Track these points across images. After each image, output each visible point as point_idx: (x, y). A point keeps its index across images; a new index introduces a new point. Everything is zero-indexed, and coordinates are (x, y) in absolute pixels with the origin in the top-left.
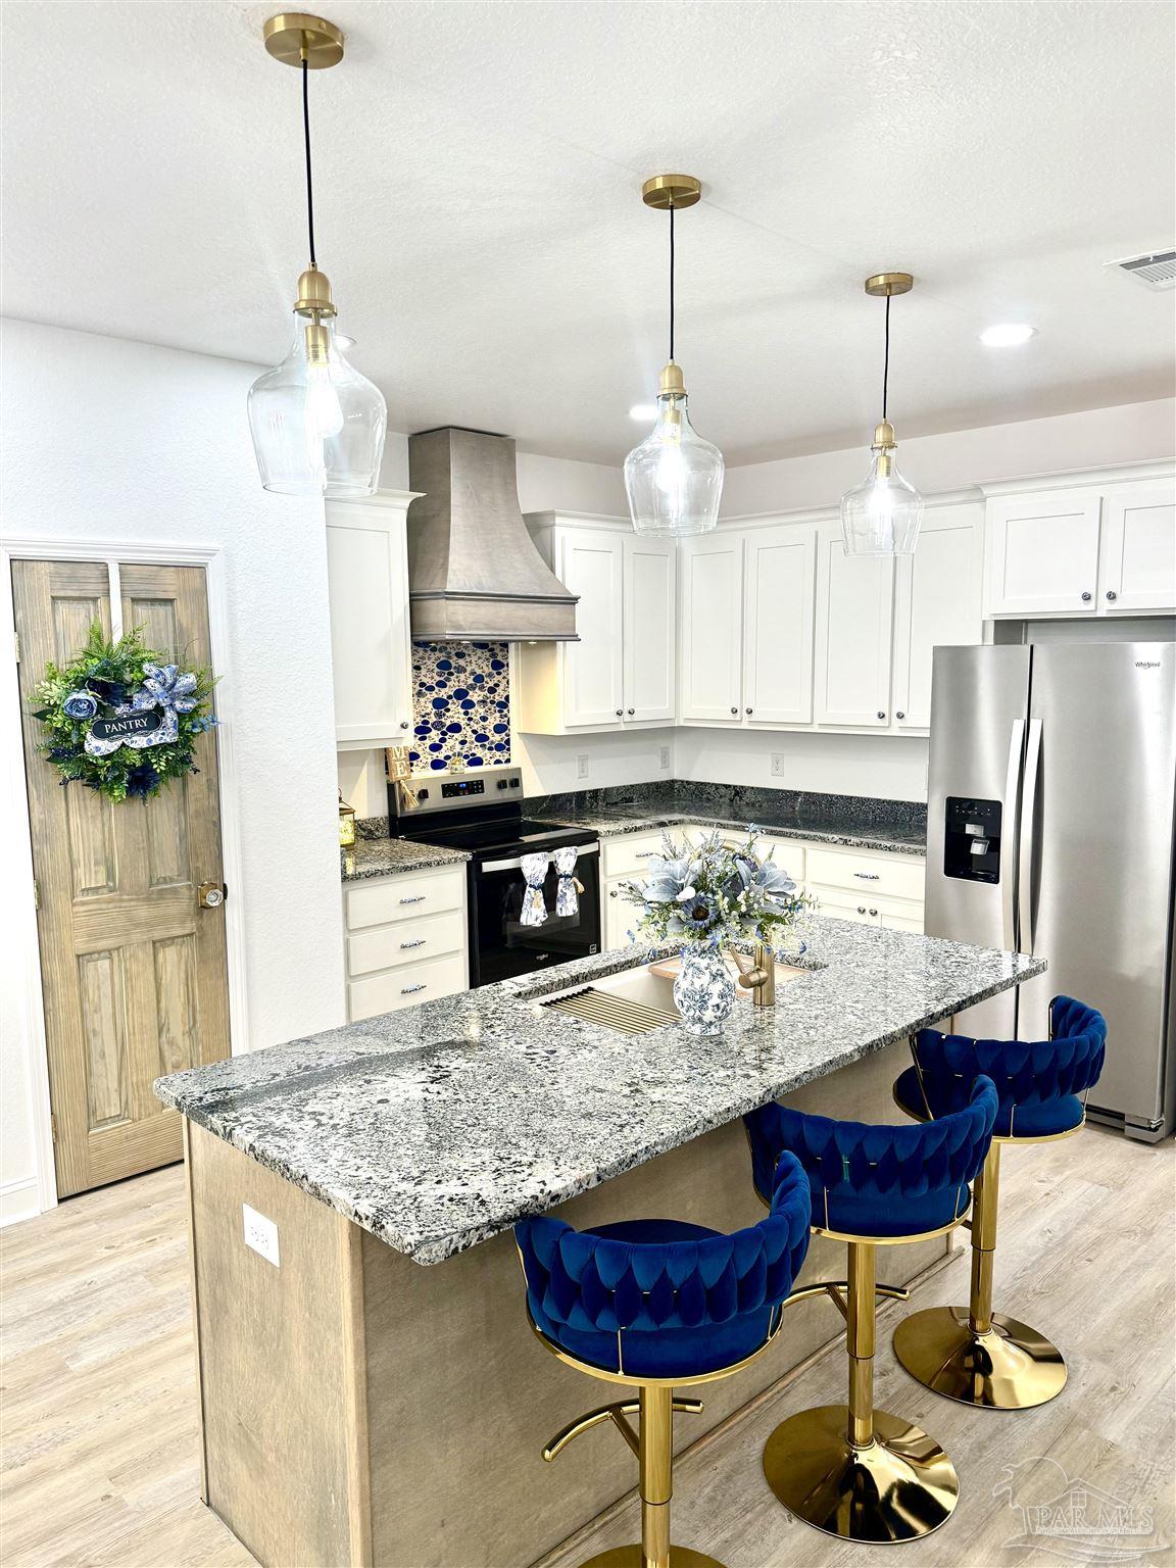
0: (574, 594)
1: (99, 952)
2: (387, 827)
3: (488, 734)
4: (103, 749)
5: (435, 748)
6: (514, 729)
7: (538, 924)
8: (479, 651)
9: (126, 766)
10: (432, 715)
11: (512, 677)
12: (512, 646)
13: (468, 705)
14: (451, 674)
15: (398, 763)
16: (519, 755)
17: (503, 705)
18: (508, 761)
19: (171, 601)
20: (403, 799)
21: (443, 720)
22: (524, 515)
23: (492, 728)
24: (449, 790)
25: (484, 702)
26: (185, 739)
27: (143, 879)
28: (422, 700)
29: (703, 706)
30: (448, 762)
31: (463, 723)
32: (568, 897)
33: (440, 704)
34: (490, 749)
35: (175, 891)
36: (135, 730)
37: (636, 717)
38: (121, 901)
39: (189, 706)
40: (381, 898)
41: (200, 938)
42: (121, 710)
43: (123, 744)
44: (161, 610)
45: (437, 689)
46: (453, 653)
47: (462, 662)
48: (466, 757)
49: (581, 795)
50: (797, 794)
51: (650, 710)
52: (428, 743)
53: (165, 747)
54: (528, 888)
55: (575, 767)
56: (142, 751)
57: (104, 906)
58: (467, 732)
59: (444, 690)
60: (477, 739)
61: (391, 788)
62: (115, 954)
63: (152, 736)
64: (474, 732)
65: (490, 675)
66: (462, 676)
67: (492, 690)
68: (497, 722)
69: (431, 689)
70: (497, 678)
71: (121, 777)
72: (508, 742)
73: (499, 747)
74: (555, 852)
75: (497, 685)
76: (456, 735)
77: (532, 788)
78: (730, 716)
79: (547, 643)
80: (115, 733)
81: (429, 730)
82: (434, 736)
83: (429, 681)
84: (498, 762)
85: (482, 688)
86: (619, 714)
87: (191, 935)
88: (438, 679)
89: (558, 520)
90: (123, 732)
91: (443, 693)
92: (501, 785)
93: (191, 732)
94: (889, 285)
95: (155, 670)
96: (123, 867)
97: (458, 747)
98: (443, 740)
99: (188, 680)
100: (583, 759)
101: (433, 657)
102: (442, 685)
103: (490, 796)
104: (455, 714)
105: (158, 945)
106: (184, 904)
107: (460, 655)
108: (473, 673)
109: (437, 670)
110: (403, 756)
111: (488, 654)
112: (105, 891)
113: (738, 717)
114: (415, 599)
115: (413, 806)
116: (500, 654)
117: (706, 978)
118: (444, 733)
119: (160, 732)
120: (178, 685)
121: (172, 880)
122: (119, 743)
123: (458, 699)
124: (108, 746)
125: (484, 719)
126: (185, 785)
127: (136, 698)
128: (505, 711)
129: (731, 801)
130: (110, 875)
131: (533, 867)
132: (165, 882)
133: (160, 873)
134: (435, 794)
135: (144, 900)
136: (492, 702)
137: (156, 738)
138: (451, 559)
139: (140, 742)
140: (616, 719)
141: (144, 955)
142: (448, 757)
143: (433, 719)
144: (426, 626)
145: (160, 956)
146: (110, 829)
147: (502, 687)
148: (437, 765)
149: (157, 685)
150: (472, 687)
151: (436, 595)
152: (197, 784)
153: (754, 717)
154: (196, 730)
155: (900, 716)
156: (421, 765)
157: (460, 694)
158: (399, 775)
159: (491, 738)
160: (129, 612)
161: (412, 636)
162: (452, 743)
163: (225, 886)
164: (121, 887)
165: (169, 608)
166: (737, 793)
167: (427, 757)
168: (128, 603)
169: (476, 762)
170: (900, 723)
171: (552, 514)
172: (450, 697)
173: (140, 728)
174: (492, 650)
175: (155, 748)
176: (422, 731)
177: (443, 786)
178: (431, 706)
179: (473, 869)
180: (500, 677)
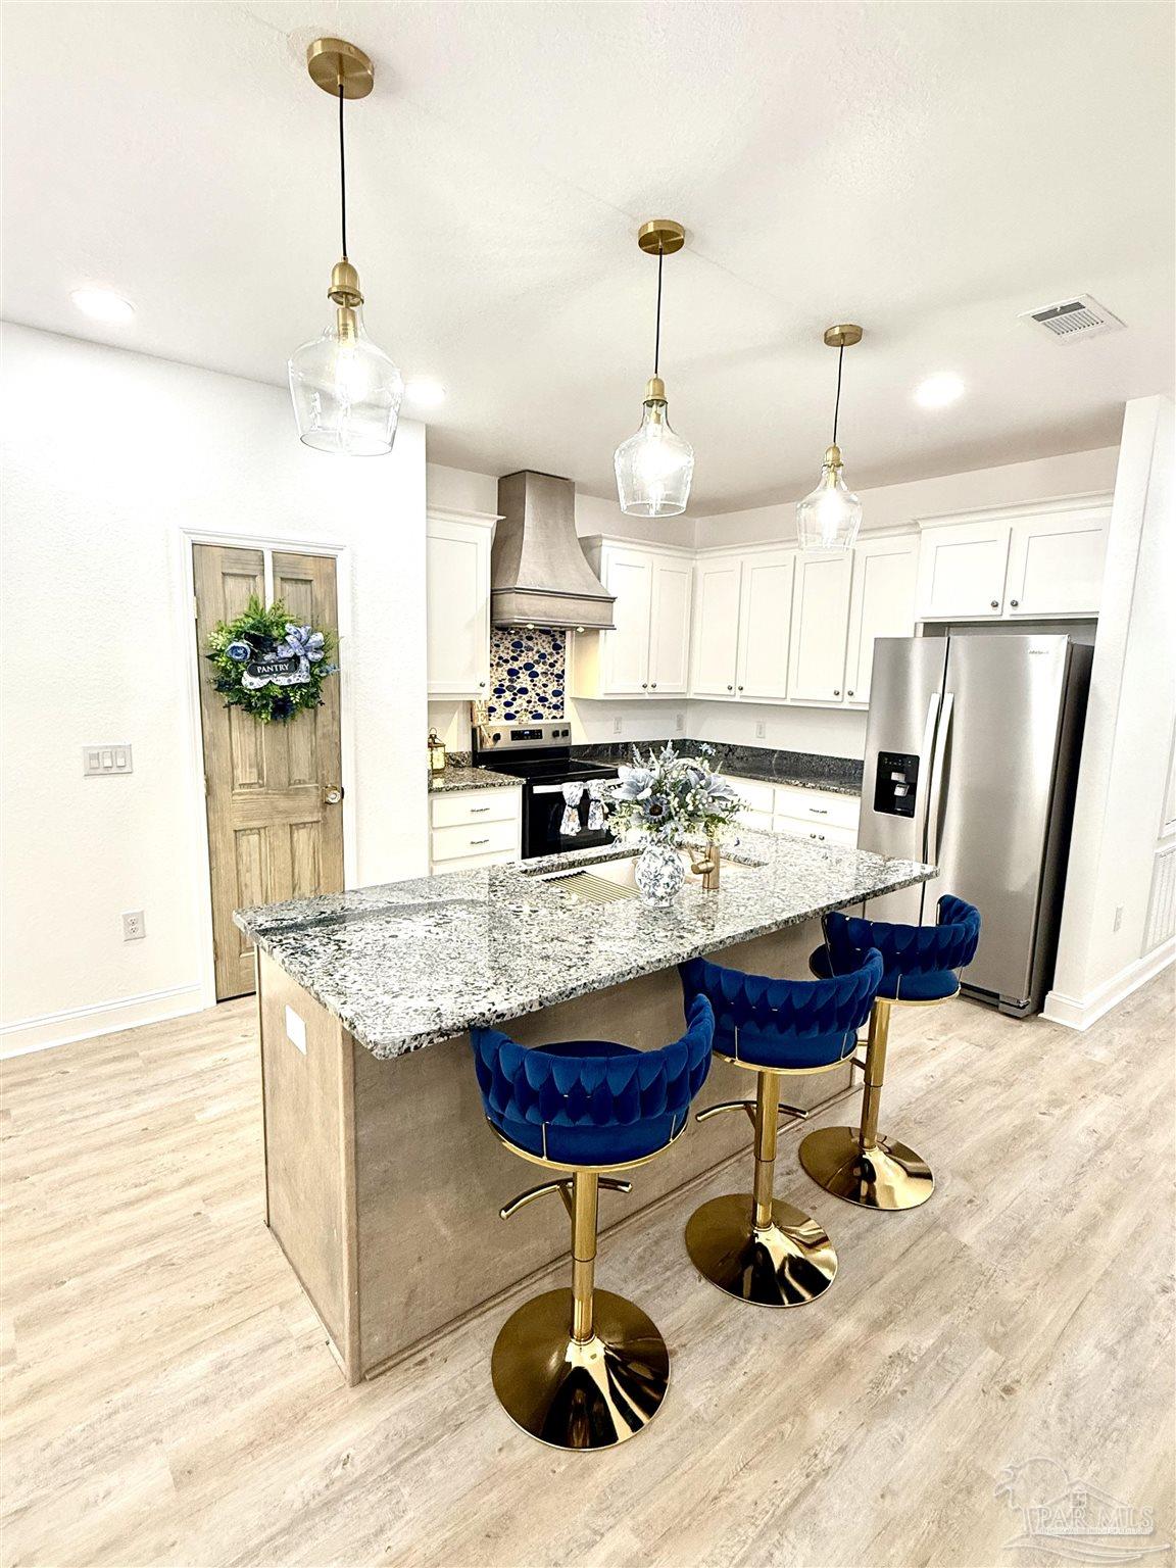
0: (612, 596)
1: (251, 830)
2: (470, 759)
3: (548, 697)
4: (255, 684)
5: (508, 704)
6: (567, 695)
7: (573, 834)
8: (544, 637)
9: (271, 697)
10: (507, 681)
11: (567, 656)
12: (568, 633)
13: (534, 675)
14: (522, 652)
15: (479, 714)
16: (570, 714)
17: (560, 676)
18: (562, 717)
19: (311, 581)
20: (482, 741)
21: (514, 685)
22: (579, 539)
23: (551, 692)
24: (517, 735)
25: (545, 673)
26: (315, 682)
27: (285, 780)
28: (500, 669)
29: (708, 683)
30: (517, 715)
31: (529, 688)
32: (597, 816)
33: (512, 672)
34: (549, 708)
35: (306, 790)
36: (279, 672)
37: (657, 690)
38: (268, 794)
39: (318, 656)
40: (457, 806)
41: (324, 824)
42: (268, 657)
43: (270, 681)
44: (303, 587)
45: (511, 662)
46: (524, 636)
47: (530, 644)
48: (531, 712)
49: (615, 746)
50: (774, 751)
51: (668, 687)
52: (503, 700)
53: (301, 686)
54: (567, 807)
55: (611, 724)
56: (282, 687)
57: (255, 797)
58: (532, 694)
59: (516, 663)
60: (539, 700)
61: (474, 731)
62: (262, 831)
63: (291, 677)
64: (538, 695)
65: (551, 654)
66: (530, 654)
67: (552, 665)
68: (555, 689)
69: (507, 661)
70: (556, 657)
71: (267, 705)
72: (562, 704)
73: (556, 707)
74: (589, 782)
75: (556, 662)
76: (524, 696)
77: (579, 738)
78: (728, 692)
79: (593, 631)
80: (265, 673)
81: (504, 692)
82: (508, 696)
83: (505, 657)
84: (554, 717)
85: (544, 663)
86: (645, 686)
87: (317, 822)
88: (512, 654)
89: (604, 542)
90: (270, 673)
91: (515, 665)
92: (555, 734)
93: (319, 676)
94: (843, 335)
95: (293, 629)
96: (269, 770)
97: (525, 705)
98: (514, 699)
99: (318, 637)
100: (618, 720)
101: (509, 639)
102: (515, 659)
103: (547, 741)
104: (524, 680)
105: (294, 827)
106: (313, 800)
107: (530, 638)
108: (538, 652)
109: (511, 648)
110: (484, 709)
111: (551, 639)
112: (257, 786)
113: (732, 692)
114: (494, 593)
115: (489, 745)
116: (559, 639)
117: (661, 862)
118: (515, 694)
119: (297, 675)
120: (310, 641)
121: (305, 782)
122: (267, 680)
123: (526, 670)
124: (258, 683)
125: (545, 686)
126: (316, 715)
127: (279, 648)
128: (561, 681)
129: (726, 755)
130: (260, 775)
131: (571, 791)
132: (300, 783)
133: (296, 776)
134: (506, 738)
135: (285, 794)
136: (552, 674)
137: (294, 679)
138: (522, 564)
139: (283, 681)
140: (642, 690)
141: (283, 834)
142: (517, 712)
143: (507, 683)
144: (502, 613)
145: (295, 835)
146: (261, 742)
147: (559, 663)
148: (509, 717)
149: (295, 640)
150: (537, 662)
151: (510, 590)
152: (324, 713)
153: (744, 693)
154: (323, 675)
155: (851, 694)
156: (497, 716)
157: (528, 666)
158: (480, 723)
159: (550, 700)
160: (279, 587)
161: (491, 620)
162: (521, 701)
163: (343, 789)
164: (268, 785)
165: (309, 586)
166: (730, 750)
167: (502, 710)
168: (278, 581)
169: (538, 716)
170: (851, 699)
171: (600, 537)
172: (521, 668)
173: (283, 671)
174: (553, 636)
175: (294, 685)
176: (499, 691)
177: (512, 732)
178: (506, 674)
179: (527, 791)
180: (558, 656)
